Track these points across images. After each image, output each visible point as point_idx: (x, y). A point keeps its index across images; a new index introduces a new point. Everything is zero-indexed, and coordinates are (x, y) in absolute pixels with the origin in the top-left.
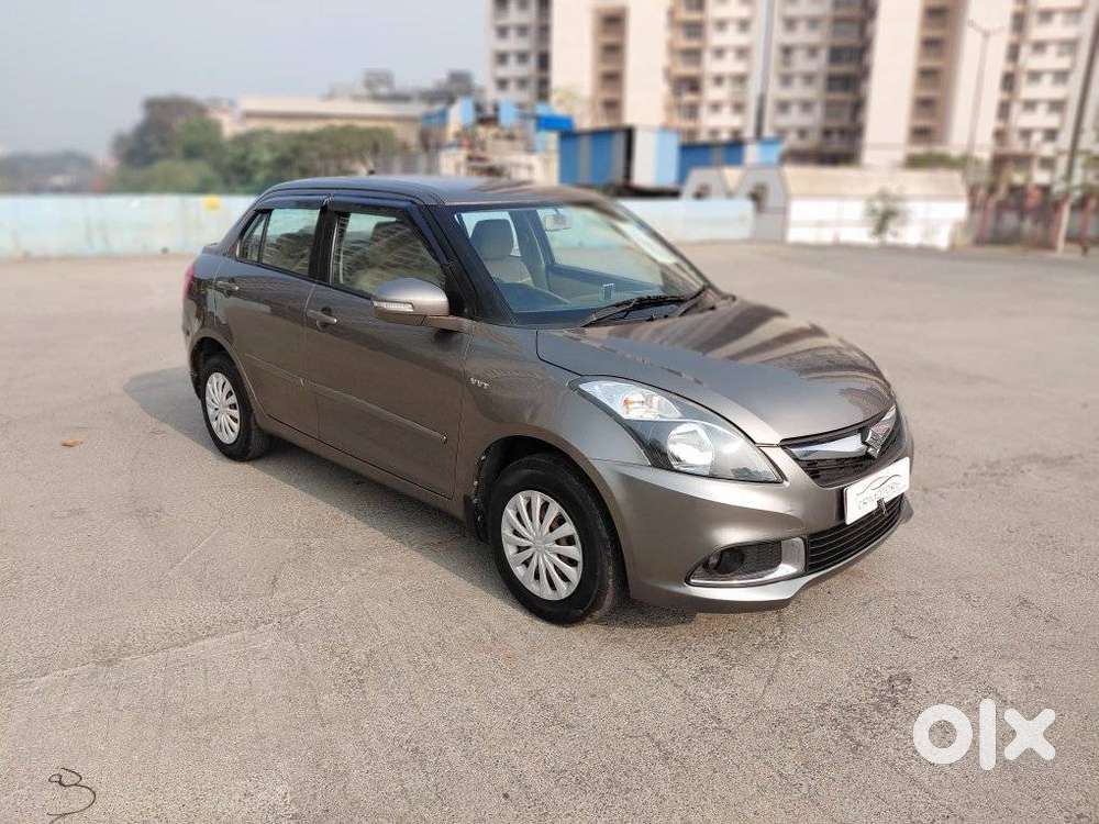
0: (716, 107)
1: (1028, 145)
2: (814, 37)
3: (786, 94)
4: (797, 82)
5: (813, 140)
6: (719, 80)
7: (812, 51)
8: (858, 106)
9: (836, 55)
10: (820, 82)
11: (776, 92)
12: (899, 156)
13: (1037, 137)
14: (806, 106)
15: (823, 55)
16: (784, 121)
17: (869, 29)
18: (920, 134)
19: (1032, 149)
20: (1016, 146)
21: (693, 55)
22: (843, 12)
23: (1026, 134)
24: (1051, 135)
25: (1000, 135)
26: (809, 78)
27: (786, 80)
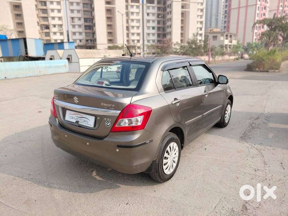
0: (55, 33)
1: (134, 44)
2: (79, 15)
3: (74, 30)
4: (77, 27)
5: (83, 43)
6: (55, 26)
7: (80, 19)
8: (94, 33)
9: (86, 20)
10: (83, 27)
11: (71, 29)
12: (106, 46)
13: (136, 42)
14: (80, 33)
15: (82, 20)
16: (75, 37)
17: (93, 13)
18: (110, 41)
19: (135, 45)
20: (132, 44)
21: (46, 18)
22: (86, 9)
23: (133, 41)
24: (138, 41)
25: (128, 41)
26: (80, 26)
27: (74, 26)
